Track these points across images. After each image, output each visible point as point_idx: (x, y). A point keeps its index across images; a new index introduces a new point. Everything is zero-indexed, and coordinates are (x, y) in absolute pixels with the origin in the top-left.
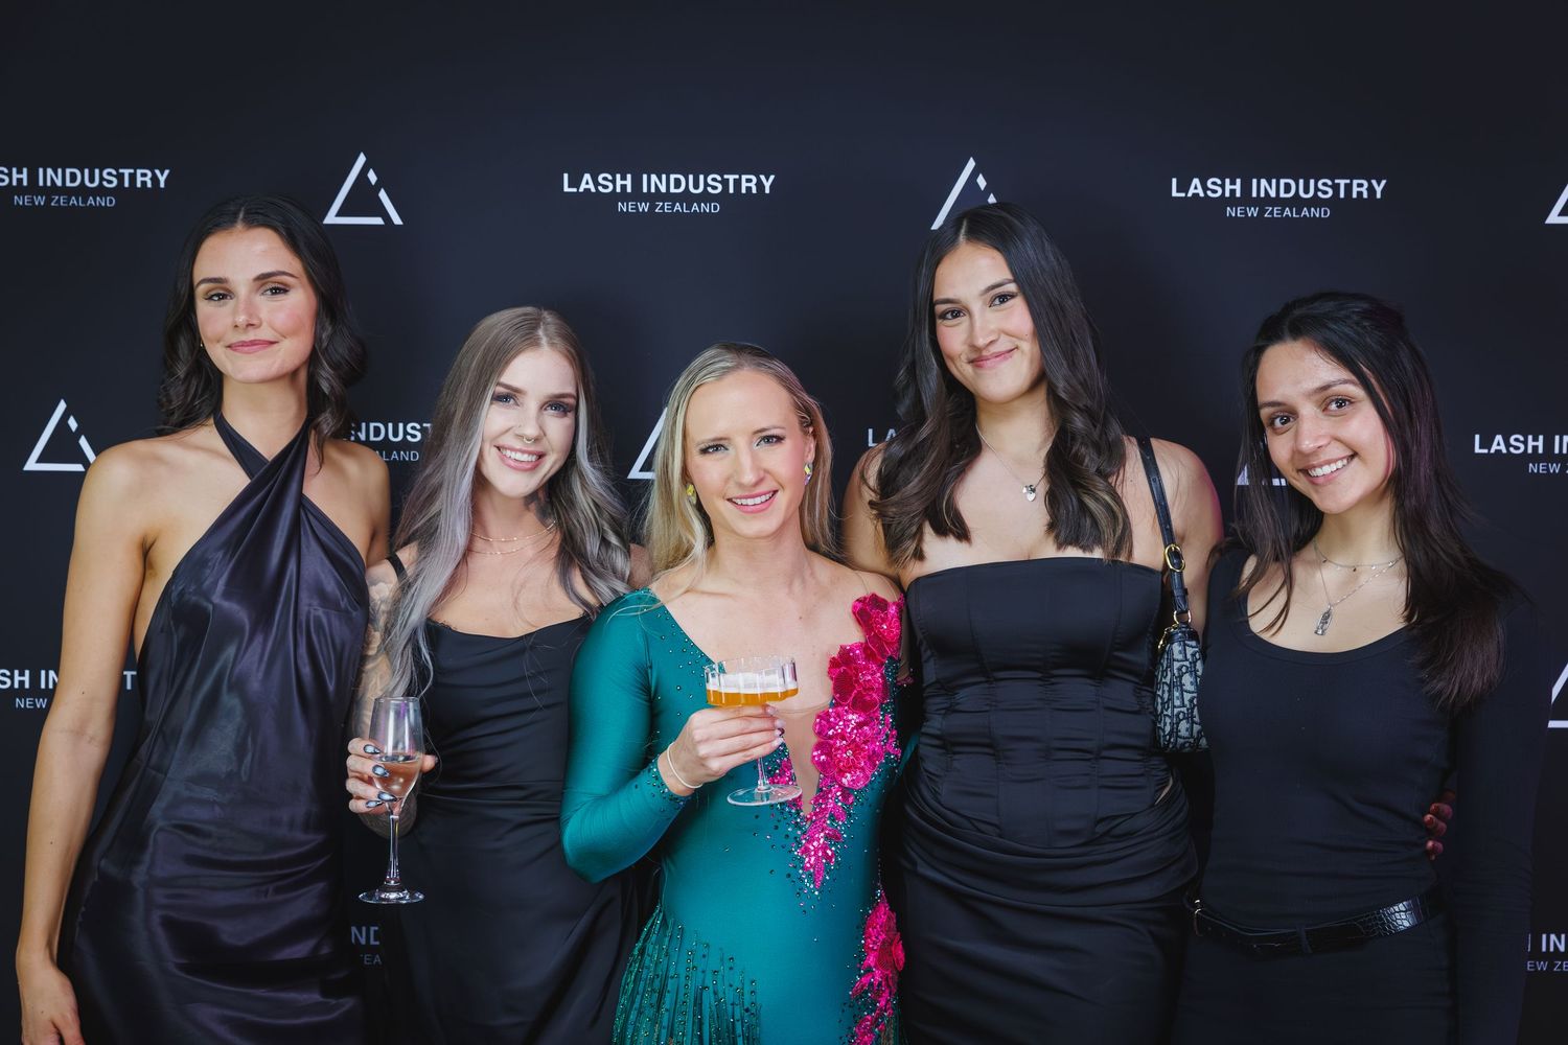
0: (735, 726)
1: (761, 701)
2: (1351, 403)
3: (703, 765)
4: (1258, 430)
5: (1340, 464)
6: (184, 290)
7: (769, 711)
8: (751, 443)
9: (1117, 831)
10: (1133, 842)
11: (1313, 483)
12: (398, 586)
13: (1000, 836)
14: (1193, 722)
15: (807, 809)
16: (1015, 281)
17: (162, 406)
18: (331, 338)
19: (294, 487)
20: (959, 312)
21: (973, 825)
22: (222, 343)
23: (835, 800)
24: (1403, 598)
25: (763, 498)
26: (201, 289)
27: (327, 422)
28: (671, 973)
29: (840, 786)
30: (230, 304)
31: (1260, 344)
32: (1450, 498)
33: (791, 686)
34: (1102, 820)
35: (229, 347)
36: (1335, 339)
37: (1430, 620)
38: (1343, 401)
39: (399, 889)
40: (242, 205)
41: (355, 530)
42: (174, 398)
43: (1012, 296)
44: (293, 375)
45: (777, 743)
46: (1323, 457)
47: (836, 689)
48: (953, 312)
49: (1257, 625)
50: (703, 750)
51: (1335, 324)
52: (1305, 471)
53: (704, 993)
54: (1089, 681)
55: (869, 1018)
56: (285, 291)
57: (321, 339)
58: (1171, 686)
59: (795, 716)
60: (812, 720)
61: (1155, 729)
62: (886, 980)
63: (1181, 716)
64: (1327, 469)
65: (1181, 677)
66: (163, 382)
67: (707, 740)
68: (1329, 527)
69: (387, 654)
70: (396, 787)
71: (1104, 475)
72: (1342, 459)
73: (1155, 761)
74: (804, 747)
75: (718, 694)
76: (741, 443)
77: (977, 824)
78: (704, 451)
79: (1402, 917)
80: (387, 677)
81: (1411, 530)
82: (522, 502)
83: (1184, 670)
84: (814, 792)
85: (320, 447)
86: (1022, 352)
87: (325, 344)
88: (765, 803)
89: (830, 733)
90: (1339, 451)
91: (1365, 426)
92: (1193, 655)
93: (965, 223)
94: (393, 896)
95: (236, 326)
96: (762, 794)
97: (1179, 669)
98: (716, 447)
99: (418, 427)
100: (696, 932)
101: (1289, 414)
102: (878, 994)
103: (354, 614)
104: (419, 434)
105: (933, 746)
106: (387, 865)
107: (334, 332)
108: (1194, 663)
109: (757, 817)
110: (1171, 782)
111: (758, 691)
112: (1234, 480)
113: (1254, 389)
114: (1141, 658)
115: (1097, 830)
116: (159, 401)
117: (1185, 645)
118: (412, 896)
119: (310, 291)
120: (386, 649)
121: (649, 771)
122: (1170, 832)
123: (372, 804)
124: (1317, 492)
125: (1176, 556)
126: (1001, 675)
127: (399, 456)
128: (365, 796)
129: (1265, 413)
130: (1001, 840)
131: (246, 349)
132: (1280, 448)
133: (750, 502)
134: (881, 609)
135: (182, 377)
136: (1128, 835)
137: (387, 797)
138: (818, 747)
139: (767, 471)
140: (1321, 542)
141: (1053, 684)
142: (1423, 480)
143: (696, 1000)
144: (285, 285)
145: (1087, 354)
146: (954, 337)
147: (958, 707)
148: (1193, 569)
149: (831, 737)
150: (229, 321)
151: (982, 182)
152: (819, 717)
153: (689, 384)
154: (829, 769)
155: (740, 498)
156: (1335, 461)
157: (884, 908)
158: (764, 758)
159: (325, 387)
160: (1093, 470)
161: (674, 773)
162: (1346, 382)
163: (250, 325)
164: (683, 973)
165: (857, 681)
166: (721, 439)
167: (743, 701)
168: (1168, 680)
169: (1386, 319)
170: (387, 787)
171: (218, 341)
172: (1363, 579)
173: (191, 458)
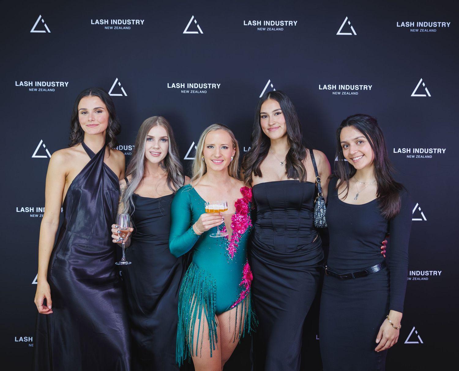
0: (212, 218)
1: (218, 212)
2: (363, 142)
3: (204, 227)
4: (341, 149)
5: (360, 157)
6: (76, 111)
7: (221, 214)
8: (220, 147)
9: (303, 248)
10: (307, 251)
11: (354, 162)
12: (126, 185)
13: (274, 249)
14: (323, 221)
15: (230, 239)
16: (281, 109)
17: (70, 139)
18: (112, 124)
19: (101, 160)
20: (266, 116)
21: (268, 247)
22: (85, 125)
23: (237, 237)
24: (376, 191)
25: (220, 161)
26: (80, 111)
27: (111, 144)
28: (195, 278)
29: (238, 233)
30: (87, 115)
31: (341, 127)
32: (388, 166)
33: (226, 208)
34: (299, 246)
35: (87, 125)
36: (359, 126)
37: (383, 197)
38: (361, 142)
39: (125, 261)
40: (91, 91)
41: (116, 172)
42: (73, 137)
43: (280, 113)
44: (103, 132)
45: (222, 222)
46: (356, 155)
47: (237, 209)
48: (265, 116)
49: (340, 197)
50: (204, 223)
51: (360, 122)
52: (352, 159)
53: (203, 283)
54: (296, 211)
55: (244, 292)
56: (101, 112)
57: (110, 124)
58: (318, 212)
59: (227, 216)
60: (231, 217)
61: (314, 222)
62: (248, 282)
63: (320, 219)
64: (357, 159)
65: (320, 209)
66: (71, 134)
67: (205, 221)
68: (358, 172)
69: (123, 202)
70: (123, 236)
71: (300, 160)
72: (361, 156)
73: (313, 231)
74: (229, 223)
75: (208, 210)
76: (217, 147)
77: (269, 246)
78: (208, 147)
79: (376, 269)
80: (123, 208)
81: (378, 173)
82: (157, 164)
83: (321, 208)
84: (231, 235)
85: (109, 151)
86: (282, 128)
87: (111, 125)
88: (219, 237)
89: (235, 220)
90: (360, 154)
91: (367, 148)
92: (323, 204)
93: (270, 94)
94: (124, 263)
95: (89, 121)
96: (218, 235)
98: (211, 147)
99: (131, 146)
100: (202, 268)
101: (348, 145)
102: (246, 286)
103: (116, 192)
104: (131, 148)
105: (258, 227)
106: (122, 255)
107: (113, 122)
108: (323, 206)
109: (217, 240)
110: (317, 236)
111: (218, 209)
112: (335, 159)
113: (340, 138)
114: (310, 205)
115: (298, 248)
116: (70, 138)
117: (321, 201)
118: (128, 263)
119: (107, 112)
120: (123, 201)
121: (191, 229)
122: (317, 248)
123: (118, 241)
124: (355, 164)
125: (319, 179)
126: (275, 209)
127: (126, 154)
128: (116, 239)
129: (342, 144)
130: (274, 250)
131: (91, 126)
132: (346, 153)
133: (217, 161)
134: (247, 190)
135: (76, 132)
136: (306, 249)
137: (121, 239)
138: (233, 223)
139: (222, 155)
140: (356, 176)
141: (287, 212)
142: (381, 161)
143: (201, 285)
144: (101, 111)
145: (298, 129)
147: (265, 217)
148: (323, 183)
149: (235, 221)
150: (87, 119)
151: (272, 86)
152: (232, 216)
153: (207, 131)
154: (235, 229)
155: (215, 160)
156: (359, 156)
157: (248, 265)
158: (219, 226)
159: (111, 136)
160: (297, 159)
161: (197, 229)
162: (362, 137)
163: (92, 120)
164: (198, 278)
165: (242, 208)
166: (213, 145)
167: (214, 212)
168: (317, 210)
169: (373, 121)
170: (121, 236)
171: (84, 124)
172: (366, 186)
173: (76, 154)
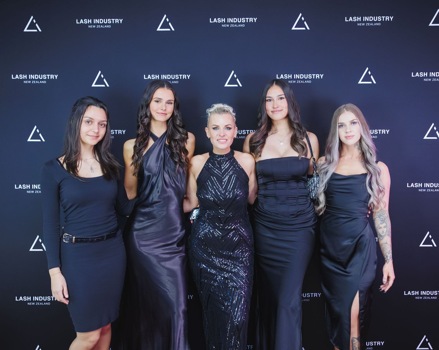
9: (302, 213)
16: (284, 95)
26: (154, 100)
34: (299, 211)
48: (270, 100)
54: (295, 183)
77: (272, 213)
86: (284, 111)
97: (316, 183)
105: (261, 197)
115: (298, 214)
126: (278, 182)
141: (289, 184)
146: (269, 106)
147: (268, 189)
171: (155, 111)
